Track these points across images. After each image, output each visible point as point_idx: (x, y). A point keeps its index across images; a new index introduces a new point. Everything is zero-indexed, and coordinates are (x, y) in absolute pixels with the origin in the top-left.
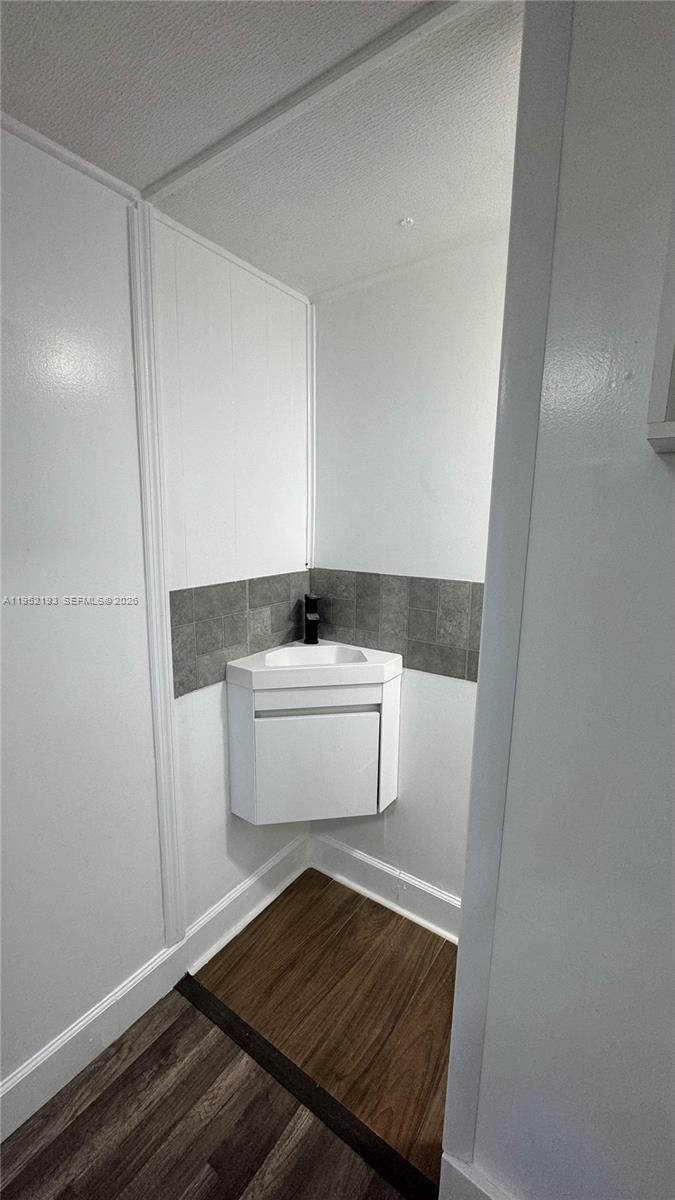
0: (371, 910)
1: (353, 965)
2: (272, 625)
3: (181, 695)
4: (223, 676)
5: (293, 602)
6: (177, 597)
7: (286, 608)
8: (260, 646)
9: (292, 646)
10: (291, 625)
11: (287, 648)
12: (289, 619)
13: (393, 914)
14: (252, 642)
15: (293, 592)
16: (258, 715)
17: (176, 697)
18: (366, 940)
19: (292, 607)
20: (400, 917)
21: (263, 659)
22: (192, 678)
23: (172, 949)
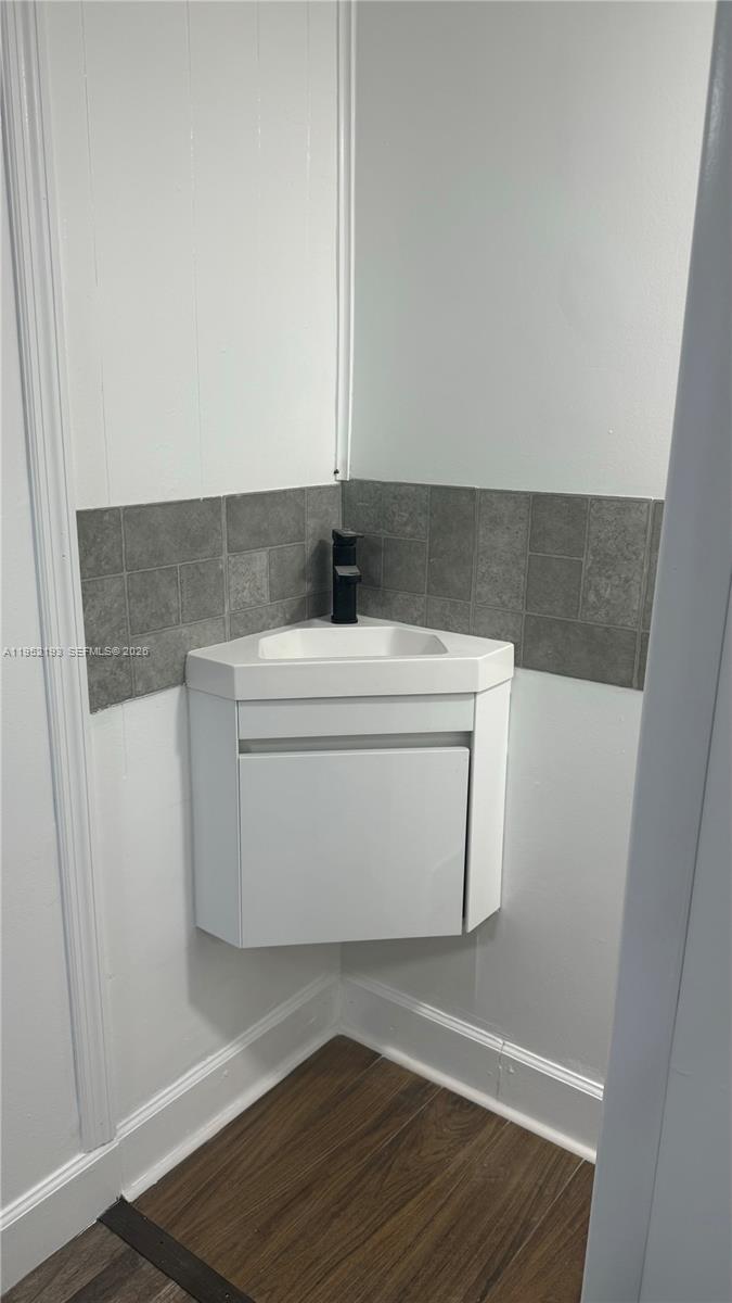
0: (449, 1107)
1: (413, 1197)
2: (271, 585)
3: (104, 707)
4: (180, 675)
5: (310, 544)
6: (92, 524)
7: (298, 555)
8: (251, 624)
9: (309, 626)
10: (307, 587)
11: (298, 630)
12: (303, 575)
13: (488, 1115)
14: (233, 616)
15: (312, 524)
16: (246, 747)
17: (93, 710)
18: (440, 1156)
19: (308, 552)
20: (502, 1121)
21: (256, 646)
22: (122, 677)
23: (92, 1155)
